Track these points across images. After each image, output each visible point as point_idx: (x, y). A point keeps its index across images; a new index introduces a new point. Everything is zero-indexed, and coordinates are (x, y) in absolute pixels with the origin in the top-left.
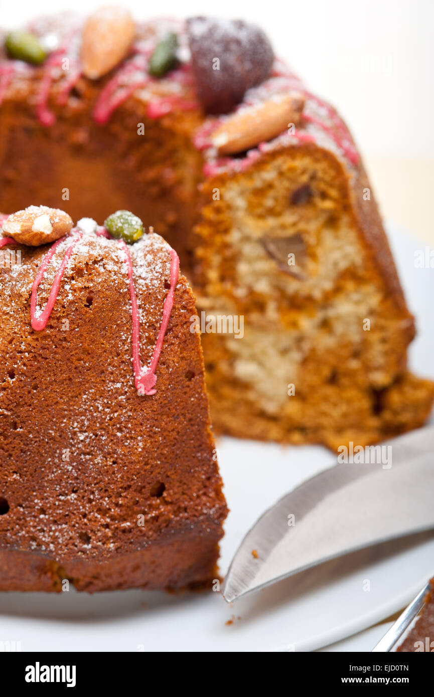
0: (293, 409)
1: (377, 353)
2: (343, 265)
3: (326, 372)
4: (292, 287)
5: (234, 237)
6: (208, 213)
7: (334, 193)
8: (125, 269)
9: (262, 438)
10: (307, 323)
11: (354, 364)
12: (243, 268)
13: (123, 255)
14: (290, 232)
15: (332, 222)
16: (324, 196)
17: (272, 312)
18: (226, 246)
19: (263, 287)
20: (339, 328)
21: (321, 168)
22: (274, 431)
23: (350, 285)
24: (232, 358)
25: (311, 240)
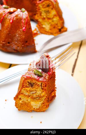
0: (50, 31)
1: (59, 25)
2: (54, 14)
3: (53, 27)
4: (48, 17)
5: (41, 11)
6: (37, 8)
7: (52, 5)
8: (22, 16)
9: (46, 34)
10: (50, 21)
11: (56, 26)
12: (42, 14)
13: (21, 14)
14: (47, 10)
15: (52, 9)
16: (51, 6)
17: (46, 20)
18: (40, 12)
19: (45, 17)
20: (54, 22)
21: (50, 2)
22: (48, 33)
23: (55, 17)
24: (42, 25)
25: (50, 11)
